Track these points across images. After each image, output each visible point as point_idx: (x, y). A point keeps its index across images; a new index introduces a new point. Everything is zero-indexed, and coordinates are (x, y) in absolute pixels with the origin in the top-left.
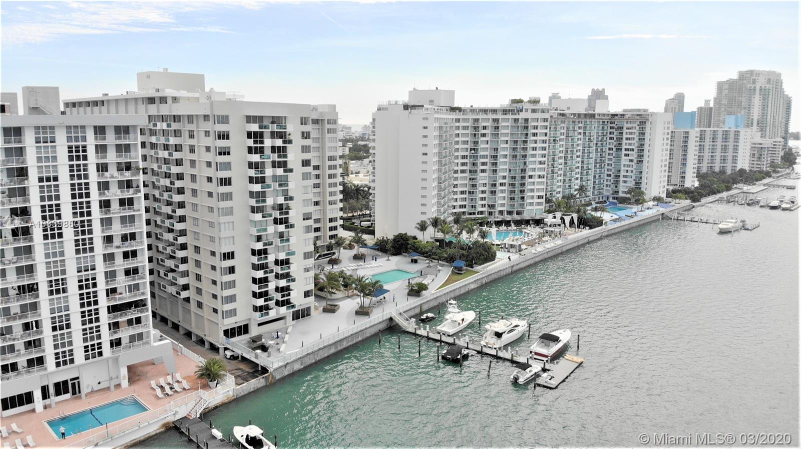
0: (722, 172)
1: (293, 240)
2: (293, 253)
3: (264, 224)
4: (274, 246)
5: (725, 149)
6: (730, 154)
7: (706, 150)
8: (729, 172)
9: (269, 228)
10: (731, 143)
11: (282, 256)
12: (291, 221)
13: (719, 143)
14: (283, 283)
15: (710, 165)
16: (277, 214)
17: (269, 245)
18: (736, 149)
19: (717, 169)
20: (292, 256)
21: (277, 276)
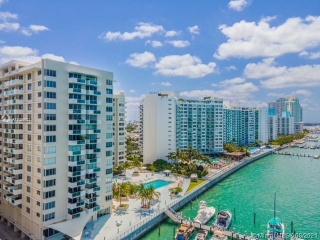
1: (99, 160)
2: (99, 170)
3: (78, 148)
4: (85, 164)
9: (82, 151)
11: (91, 171)
12: (98, 147)
14: (91, 191)
16: (88, 142)
17: (82, 164)
20: (98, 172)
21: (87, 187)
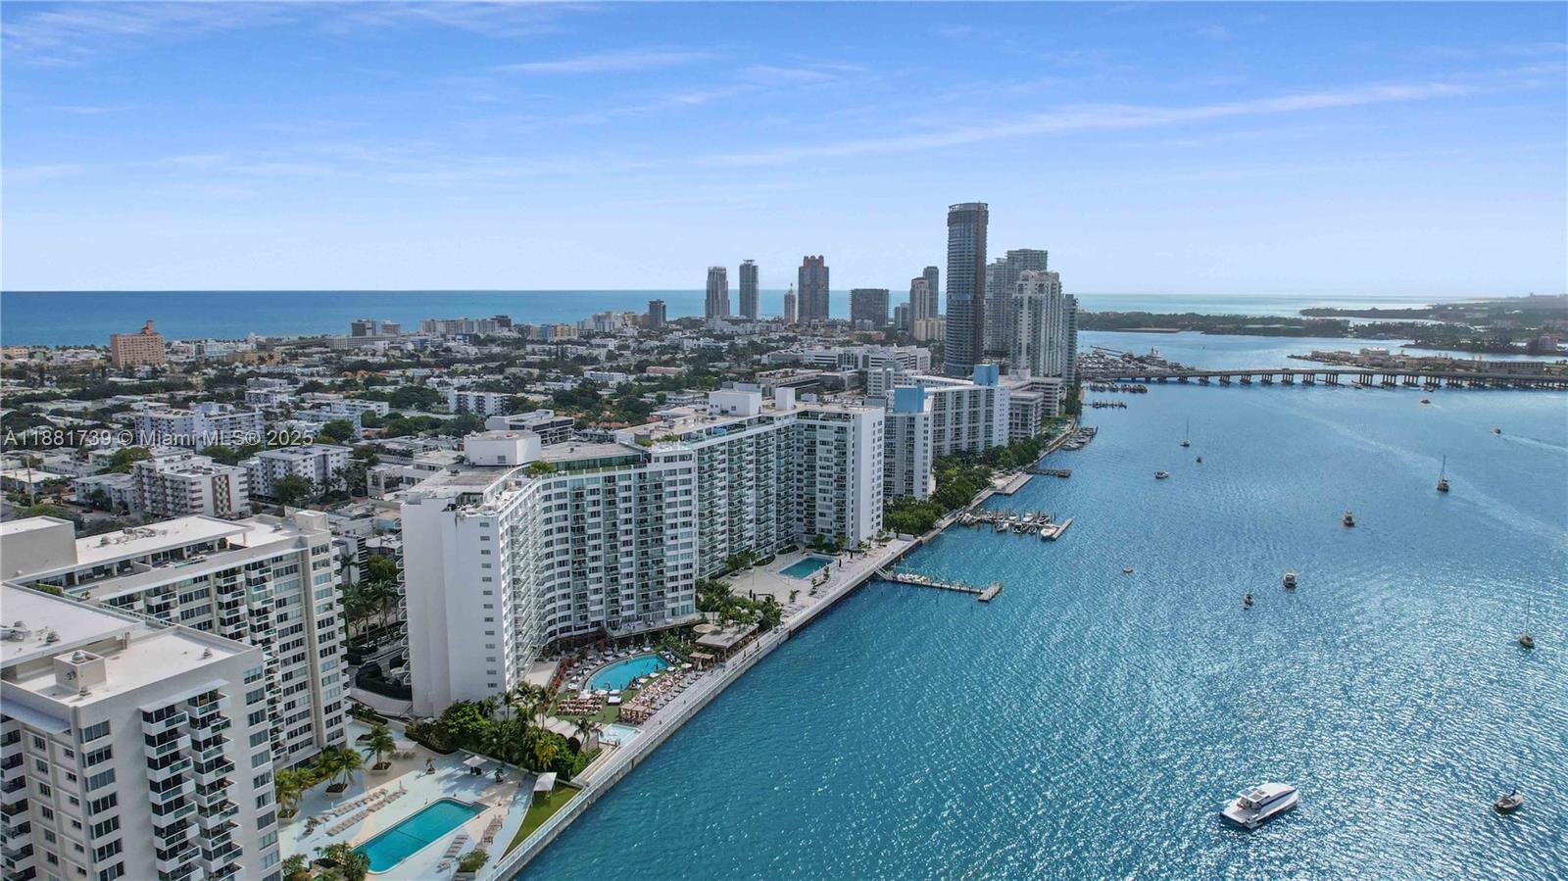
0: (972, 451)
5: (974, 417)
6: (981, 425)
7: (948, 420)
8: (981, 448)
10: (982, 409)
13: (966, 409)
15: (954, 442)
18: (989, 416)
19: (964, 447)
